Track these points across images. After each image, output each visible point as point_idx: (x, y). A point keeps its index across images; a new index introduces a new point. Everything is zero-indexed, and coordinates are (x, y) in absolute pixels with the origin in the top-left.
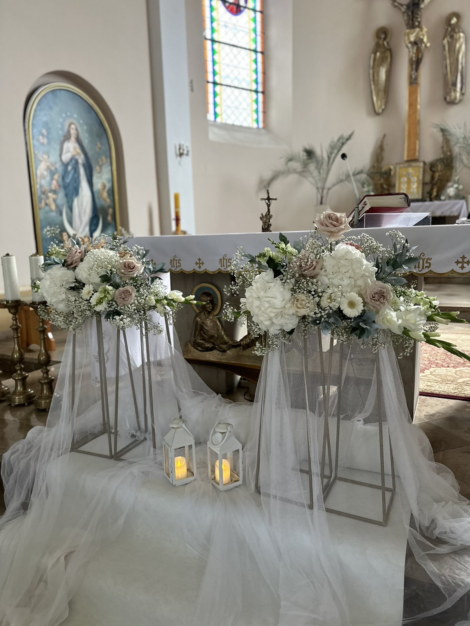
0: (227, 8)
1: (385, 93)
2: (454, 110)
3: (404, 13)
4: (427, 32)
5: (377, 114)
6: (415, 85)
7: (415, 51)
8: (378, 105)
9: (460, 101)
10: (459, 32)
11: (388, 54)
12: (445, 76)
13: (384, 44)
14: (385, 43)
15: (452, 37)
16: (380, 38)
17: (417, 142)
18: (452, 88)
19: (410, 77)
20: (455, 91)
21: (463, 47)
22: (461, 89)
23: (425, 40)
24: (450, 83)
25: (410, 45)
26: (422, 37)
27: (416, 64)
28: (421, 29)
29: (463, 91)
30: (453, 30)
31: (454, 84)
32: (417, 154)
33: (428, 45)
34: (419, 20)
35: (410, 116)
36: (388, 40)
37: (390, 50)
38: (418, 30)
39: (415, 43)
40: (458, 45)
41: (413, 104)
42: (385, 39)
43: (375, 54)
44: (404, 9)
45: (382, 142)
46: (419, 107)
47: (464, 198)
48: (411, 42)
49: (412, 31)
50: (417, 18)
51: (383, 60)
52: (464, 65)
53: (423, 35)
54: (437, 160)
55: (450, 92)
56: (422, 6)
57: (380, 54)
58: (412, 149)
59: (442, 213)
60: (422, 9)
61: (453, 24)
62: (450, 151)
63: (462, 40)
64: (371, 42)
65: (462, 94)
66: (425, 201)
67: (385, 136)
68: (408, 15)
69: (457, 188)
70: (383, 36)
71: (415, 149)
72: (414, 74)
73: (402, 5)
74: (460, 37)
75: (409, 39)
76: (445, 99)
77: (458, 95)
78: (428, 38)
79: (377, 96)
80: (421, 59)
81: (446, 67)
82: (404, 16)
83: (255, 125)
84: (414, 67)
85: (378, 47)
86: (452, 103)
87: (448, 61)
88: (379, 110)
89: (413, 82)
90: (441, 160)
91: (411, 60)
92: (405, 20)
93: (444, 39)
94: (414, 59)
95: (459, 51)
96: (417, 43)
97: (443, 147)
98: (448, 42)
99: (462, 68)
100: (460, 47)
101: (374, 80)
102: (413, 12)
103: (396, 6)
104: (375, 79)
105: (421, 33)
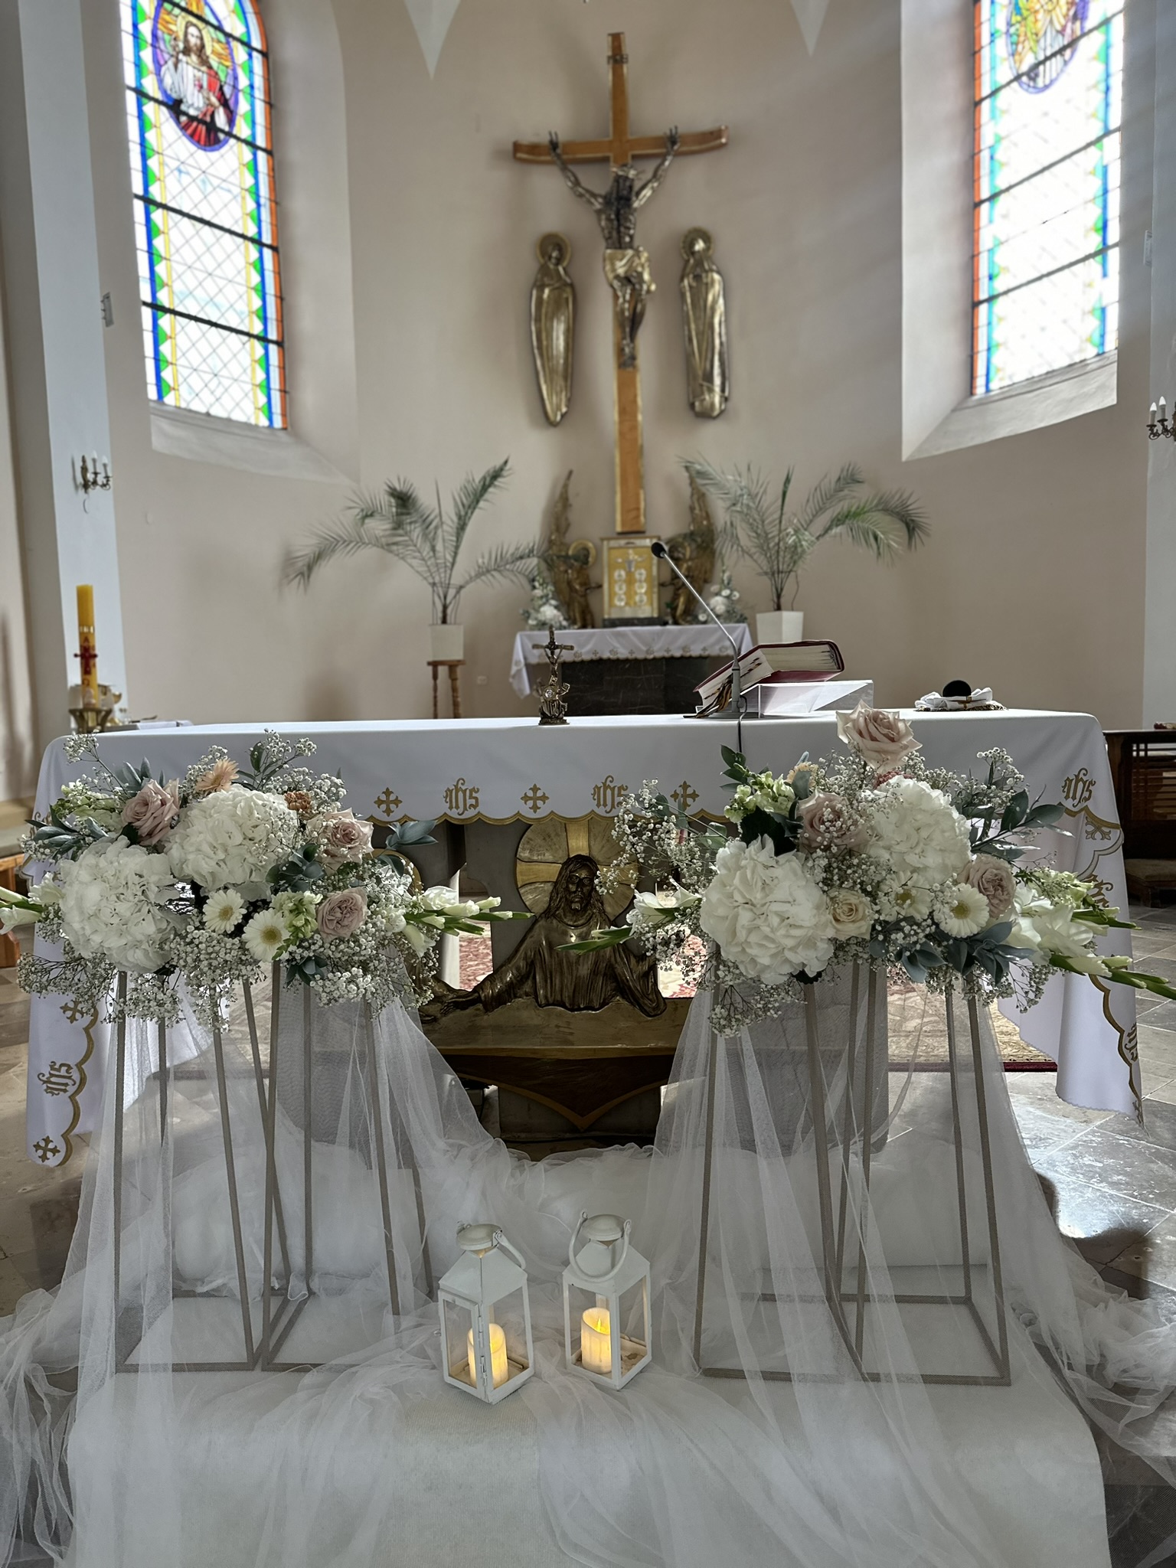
0: (184, 128)
1: (565, 378)
2: (709, 431)
3: (599, 212)
4: (648, 260)
5: (553, 424)
6: (630, 369)
7: (628, 297)
8: (555, 402)
9: (722, 412)
10: (712, 270)
11: (567, 293)
12: (689, 356)
13: (558, 271)
14: (561, 269)
15: (698, 278)
16: (550, 257)
17: (642, 497)
18: (705, 384)
19: (620, 351)
20: (711, 390)
21: (721, 301)
22: (723, 390)
23: (646, 277)
24: (700, 373)
25: (616, 284)
26: (639, 269)
27: (630, 324)
28: (638, 253)
29: (727, 394)
30: (699, 263)
31: (709, 378)
32: (642, 519)
33: (653, 287)
34: (632, 232)
35: (622, 434)
36: (565, 264)
37: (572, 286)
38: (630, 252)
39: (627, 280)
40: (710, 298)
41: (627, 409)
42: (559, 261)
43: (541, 289)
44: (600, 203)
45: (566, 486)
46: (640, 417)
47: (742, 619)
48: (617, 277)
49: (619, 252)
50: (629, 228)
51: (558, 304)
52: (724, 339)
53: (643, 266)
54: (685, 536)
55: (702, 393)
56: (636, 205)
57: (551, 291)
58: (632, 508)
59: (704, 649)
60: (635, 210)
61: (699, 252)
62: (708, 517)
63: (717, 287)
64: (528, 263)
65: (725, 399)
66: (665, 623)
67: (571, 473)
68: (608, 219)
69: (728, 597)
70: (555, 254)
71: (638, 509)
72: (628, 345)
73: (594, 196)
74: (713, 281)
75: (614, 270)
76: (692, 406)
77: (717, 399)
78: (651, 274)
79: (550, 382)
80: (642, 314)
81: (690, 340)
82: (599, 220)
83: (264, 422)
84: (628, 330)
85: (545, 276)
86: (706, 415)
87: (693, 326)
88: (556, 415)
89: (626, 362)
90: (691, 536)
91: (619, 315)
92: (603, 229)
93: (682, 280)
94: (627, 314)
95: (713, 310)
96: (630, 280)
97: (692, 509)
98: (691, 287)
99: (721, 344)
100: (715, 301)
101: (540, 347)
102: (618, 214)
103: (581, 196)
104: (543, 347)
105: (637, 261)
